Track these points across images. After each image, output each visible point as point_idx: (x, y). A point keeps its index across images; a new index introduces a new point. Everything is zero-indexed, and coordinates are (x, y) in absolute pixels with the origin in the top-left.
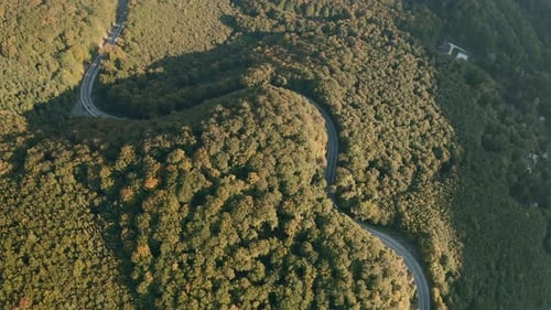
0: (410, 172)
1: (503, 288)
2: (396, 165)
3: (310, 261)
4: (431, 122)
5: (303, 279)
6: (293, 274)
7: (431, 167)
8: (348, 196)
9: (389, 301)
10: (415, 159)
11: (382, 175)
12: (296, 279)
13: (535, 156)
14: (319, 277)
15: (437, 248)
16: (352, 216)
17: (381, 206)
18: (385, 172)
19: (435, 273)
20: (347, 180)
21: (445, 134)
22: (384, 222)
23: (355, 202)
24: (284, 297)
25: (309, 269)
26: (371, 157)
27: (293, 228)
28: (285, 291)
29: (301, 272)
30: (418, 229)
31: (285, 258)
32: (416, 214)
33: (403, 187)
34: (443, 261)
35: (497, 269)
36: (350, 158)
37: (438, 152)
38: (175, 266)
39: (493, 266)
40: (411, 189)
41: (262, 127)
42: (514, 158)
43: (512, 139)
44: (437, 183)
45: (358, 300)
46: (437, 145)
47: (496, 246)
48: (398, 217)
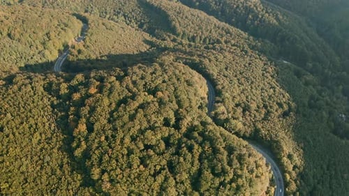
0: (264, 111)
1: (334, 181)
2: (253, 106)
3: (197, 142)
4: (274, 91)
5: (192, 153)
6: (185, 149)
7: (276, 111)
8: (222, 117)
9: (254, 174)
10: (265, 107)
11: (244, 111)
12: (187, 152)
13: (343, 116)
14: (204, 152)
15: (285, 149)
16: (226, 129)
17: (244, 124)
18: (246, 109)
19: (285, 164)
20: (221, 108)
21: (284, 97)
22: (248, 135)
23: (227, 120)
24: (178, 163)
25: (196, 146)
26: (237, 101)
27: (186, 124)
28: (179, 159)
29: (190, 149)
30: (271, 138)
31: (179, 140)
32: (269, 131)
33: (259, 117)
34: (290, 157)
35: (328, 170)
36: (223, 99)
37: (280, 105)
38: (103, 138)
39: (325, 167)
40: (263, 119)
41: (166, 73)
42: (330, 113)
43: (327, 104)
44: (281, 119)
46: (279, 101)
47: (325, 156)
48: (257, 131)
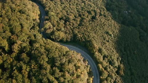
0: (79, 19)
1: (130, 58)
2: (72, 17)
4: (85, 4)
5: (21, 73)
6: (16, 71)
7: (87, 17)
8: (49, 31)
9: (75, 76)
10: (80, 15)
12: (17, 73)
13: (126, 12)
14: (31, 70)
15: (96, 46)
17: (66, 33)
18: (67, 20)
19: (98, 57)
20: (48, 24)
21: (91, 7)
23: (53, 33)
26: (60, 16)
29: (20, 70)
30: (85, 39)
31: (11, 64)
32: (83, 34)
33: (76, 25)
34: (100, 51)
35: (125, 51)
36: (50, 17)
37: (89, 12)
39: (123, 49)
40: (79, 25)
42: (119, 12)
43: (117, 6)
44: (91, 22)
45: (56, 78)
46: (88, 10)
47: (122, 42)
48: (75, 36)
